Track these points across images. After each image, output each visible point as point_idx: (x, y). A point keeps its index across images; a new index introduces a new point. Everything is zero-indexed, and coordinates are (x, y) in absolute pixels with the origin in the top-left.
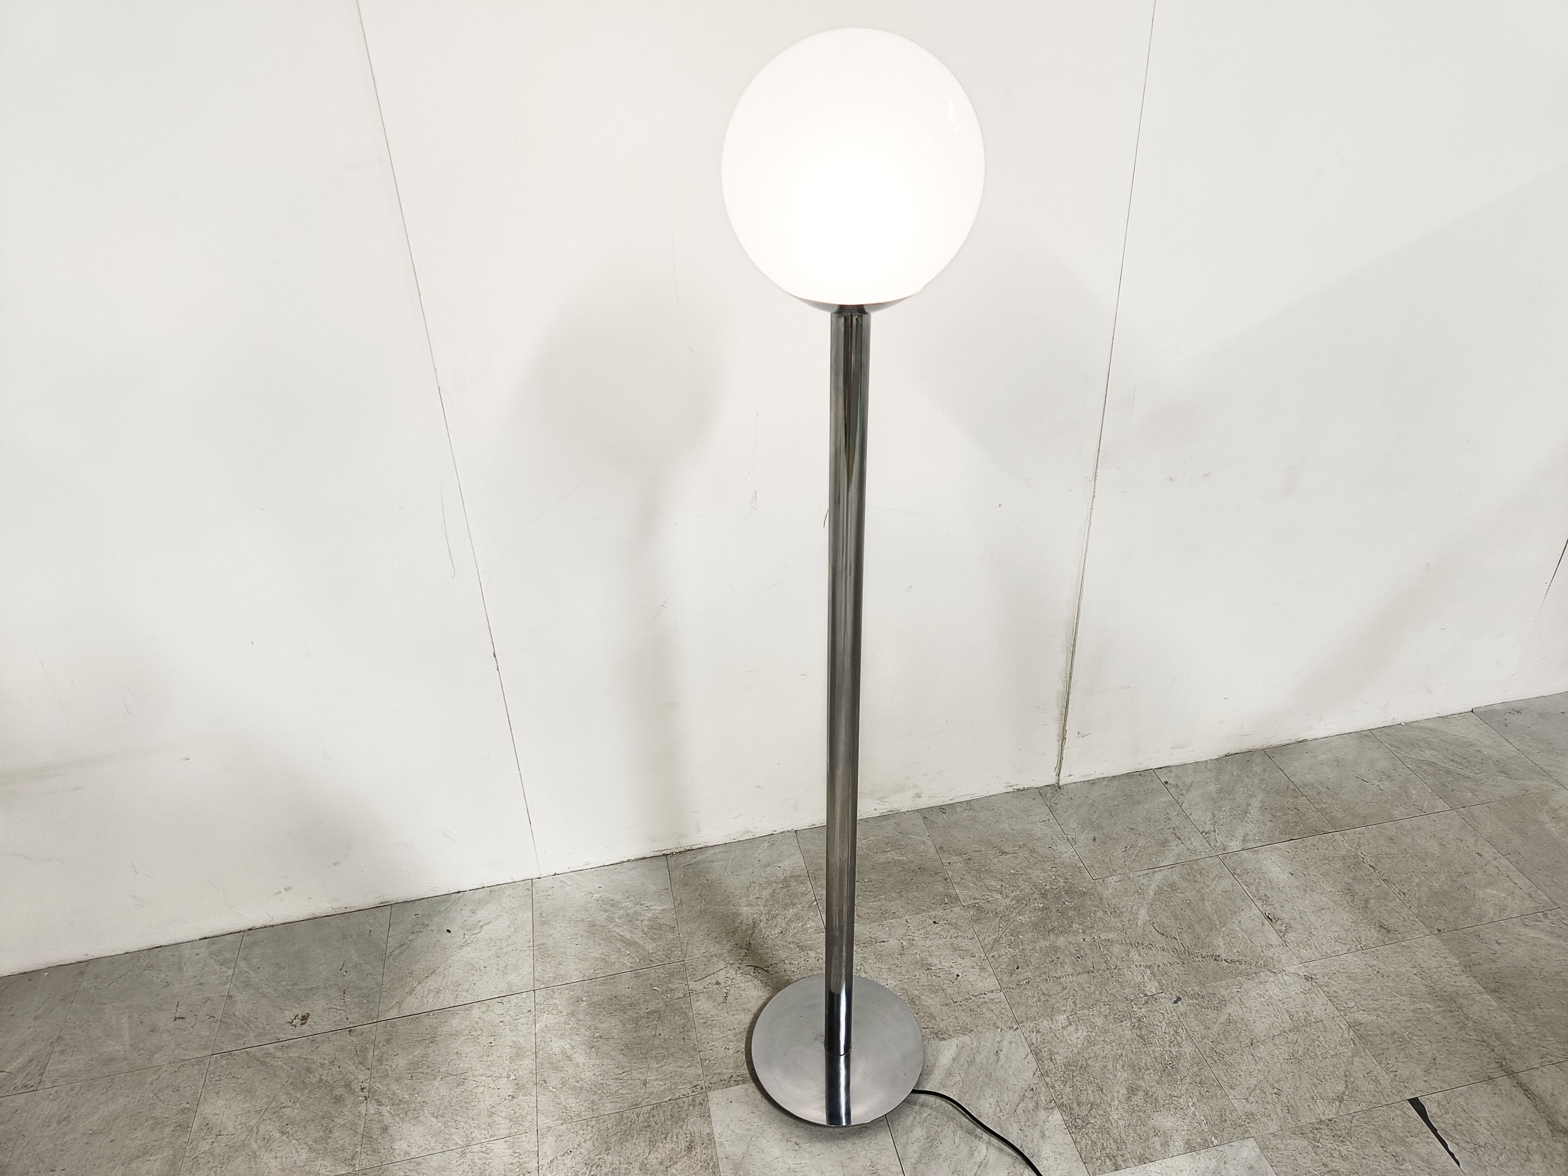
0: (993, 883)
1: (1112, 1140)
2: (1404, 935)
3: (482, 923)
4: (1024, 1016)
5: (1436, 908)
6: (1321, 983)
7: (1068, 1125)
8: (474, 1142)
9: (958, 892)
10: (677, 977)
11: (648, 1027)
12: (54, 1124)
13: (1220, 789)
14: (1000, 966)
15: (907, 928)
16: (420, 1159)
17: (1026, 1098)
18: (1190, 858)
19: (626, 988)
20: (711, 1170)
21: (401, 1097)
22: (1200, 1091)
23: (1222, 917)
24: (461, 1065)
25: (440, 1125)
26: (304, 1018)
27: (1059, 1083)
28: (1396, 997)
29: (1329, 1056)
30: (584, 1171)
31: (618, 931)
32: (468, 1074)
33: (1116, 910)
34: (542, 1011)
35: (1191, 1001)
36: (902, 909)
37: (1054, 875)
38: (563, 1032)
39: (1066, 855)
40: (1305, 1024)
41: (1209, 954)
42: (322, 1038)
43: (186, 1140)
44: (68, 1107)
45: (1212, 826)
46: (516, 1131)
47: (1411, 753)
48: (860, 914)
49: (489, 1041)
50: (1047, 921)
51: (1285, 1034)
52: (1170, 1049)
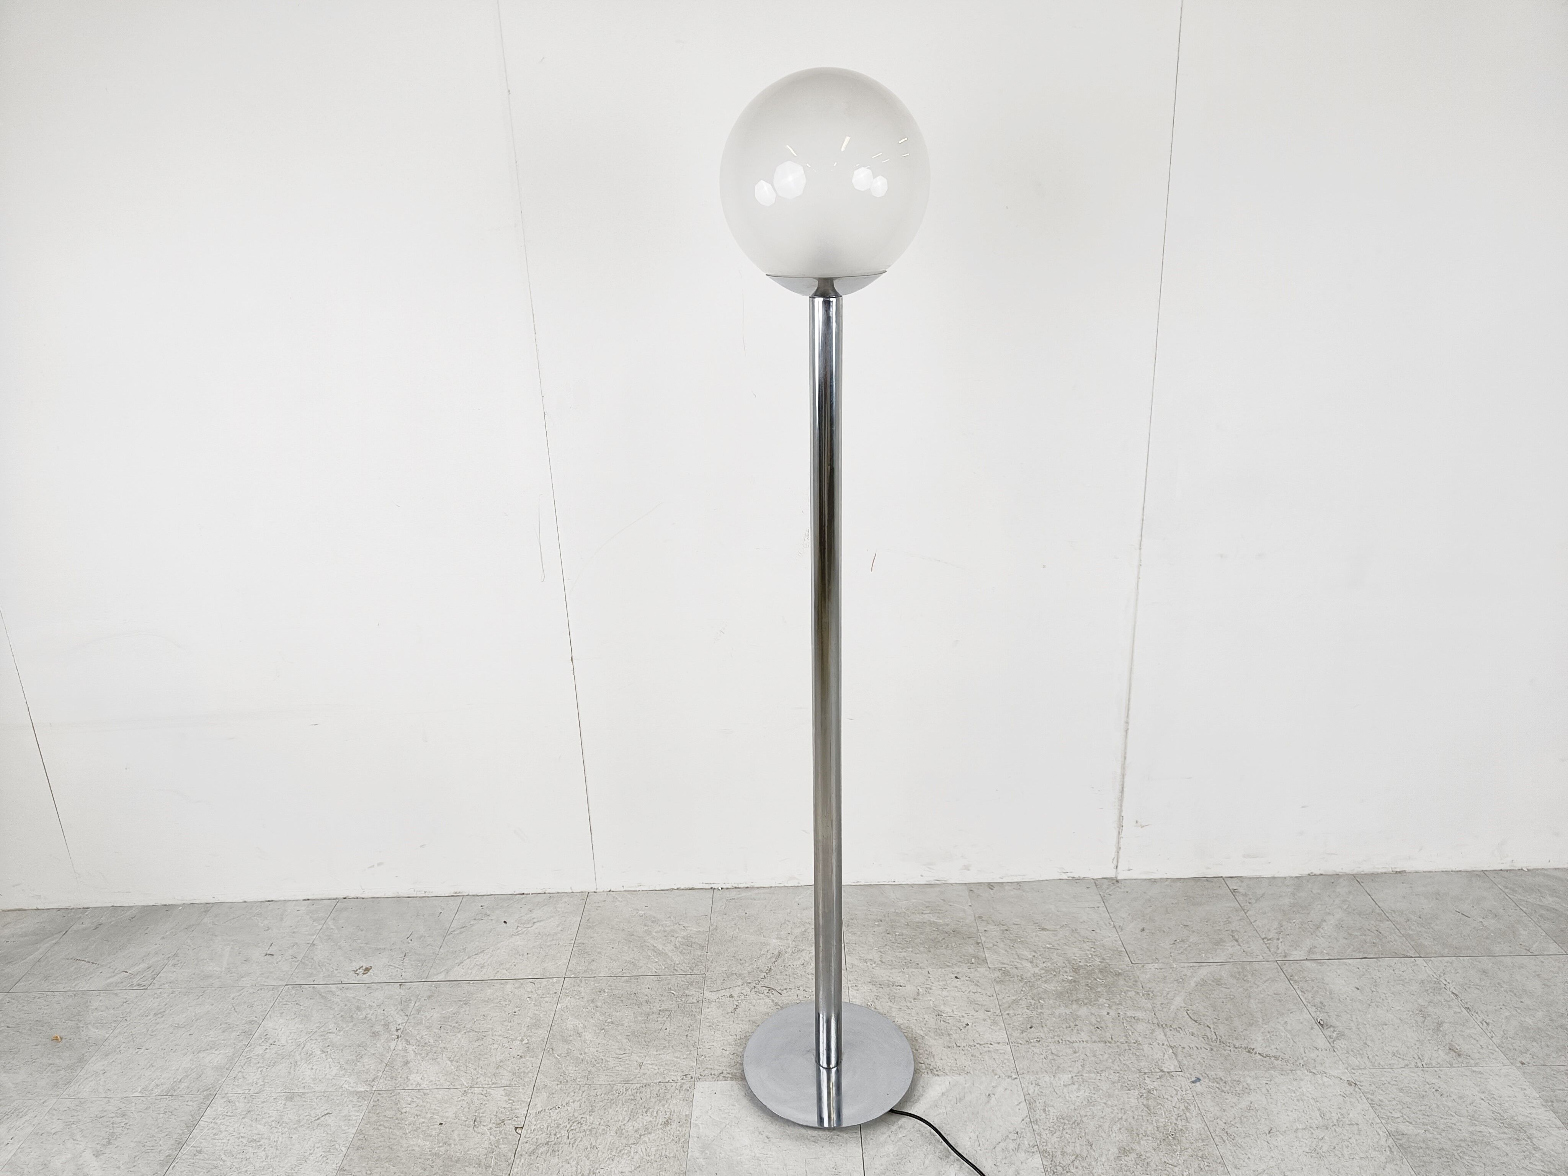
0: (1026, 953)
2: (1478, 1061)
3: (535, 920)
4: (1026, 1068)
5: (1524, 1042)
6: (1366, 1091)
8: (477, 1086)
9: (987, 955)
10: (695, 986)
11: (657, 1021)
12: (152, 1015)
13: (1294, 903)
14: (1013, 1023)
15: (927, 978)
16: (428, 1091)
17: (1008, 1139)
18: (1245, 960)
19: (646, 988)
20: (680, 1145)
21: (427, 1041)
22: (1199, 1165)
23: (1266, 1016)
24: (485, 1025)
25: (453, 1067)
26: (367, 970)
27: (1047, 1132)
28: (1453, 1116)
29: (1357, 1158)
30: (566, 1124)
31: (652, 942)
32: (488, 1033)
33: (1150, 993)
34: (567, 995)
35: (1210, 1084)
36: (927, 962)
37: (1091, 954)
38: (580, 1013)
39: (1108, 939)
40: (1336, 1124)
41: (1243, 1046)
42: (376, 987)
43: (247, 1044)
44: (165, 1005)
45: (1277, 935)
46: (516, 1083)
47: (1528, 897)
48: (884, 961)
49: (514, 1011)
50: (1073, 992)
51: (1311, 1129)
52: (1175, 1122)
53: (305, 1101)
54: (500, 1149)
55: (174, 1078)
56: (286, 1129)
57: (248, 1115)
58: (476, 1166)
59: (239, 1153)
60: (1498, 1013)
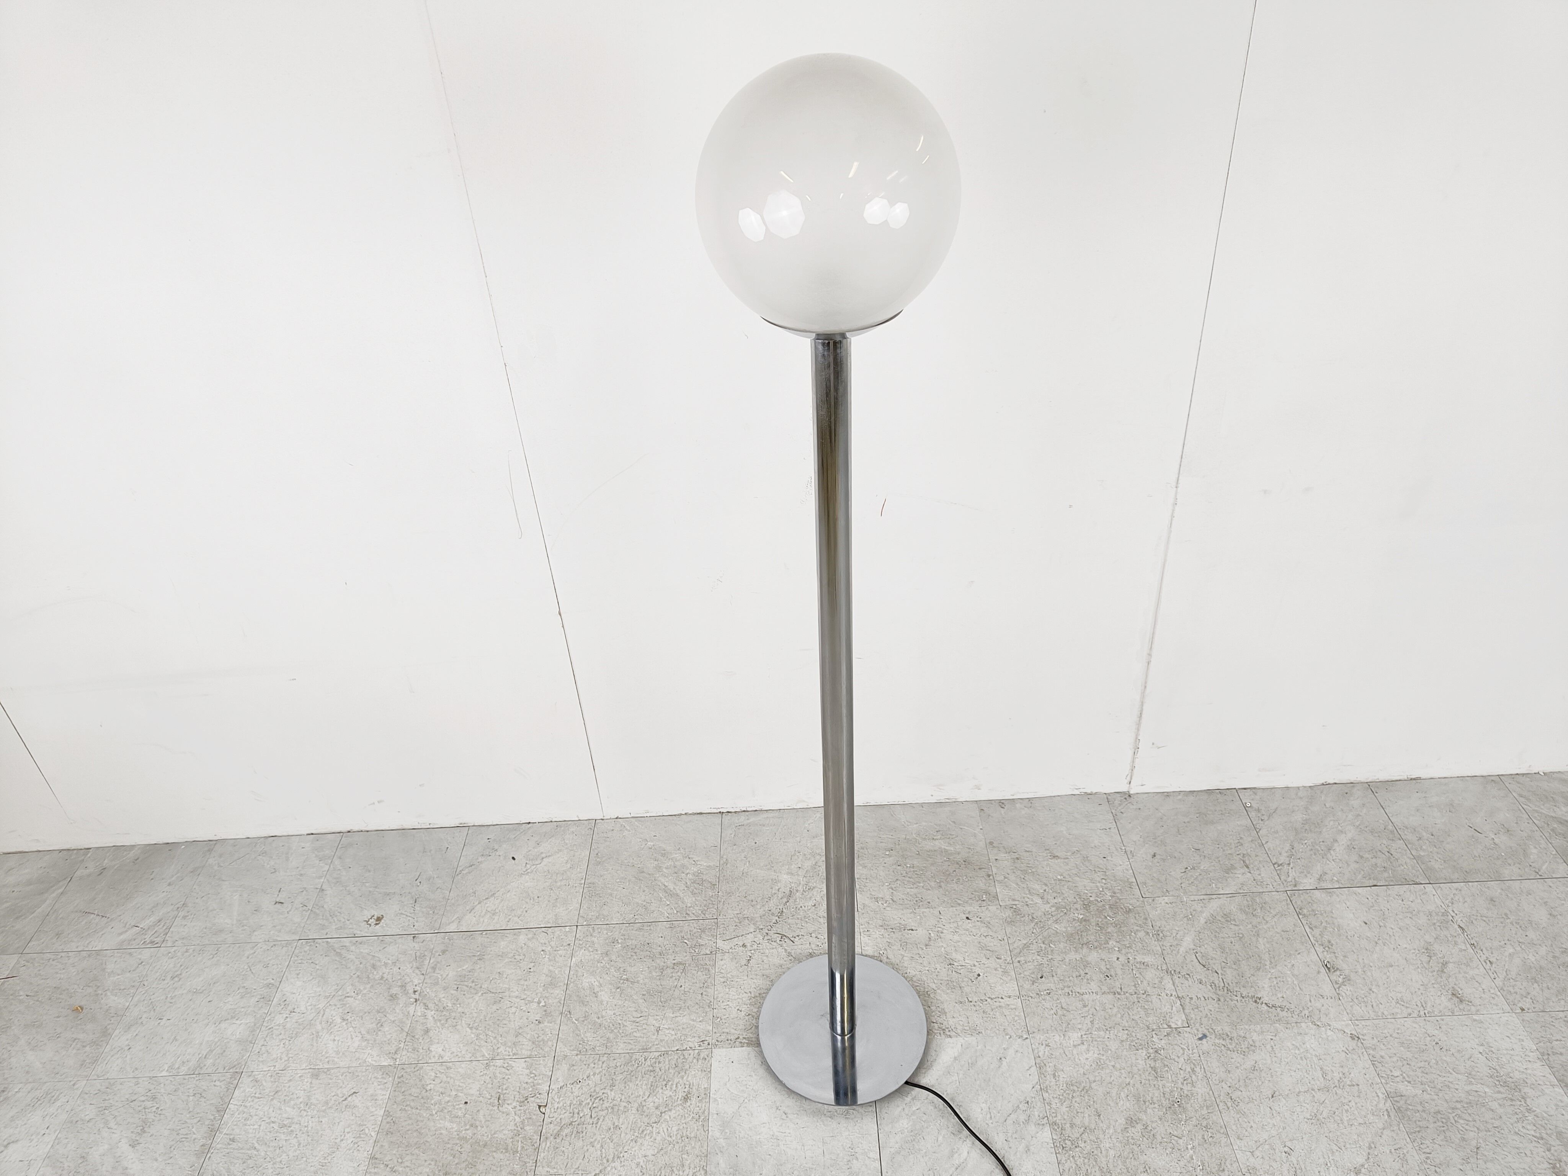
0: (1037, 887)
1: (1097, 1168)
2: (1479, 1007)
3: (544, 855)
4: (1036, 1026)
5: (1525, 984)
6: (1368, 1045)
7: (1055, 1145)
8: (498, 1057)
9: (998, 890)
10: (707, 933)
11: (672, 977)
12: (169, 978)
13: (1306, 820)
14: (1023, 972)
15: (939, 919)
16: (450, 1064)
17: (1019, 1110)
18: (1255, 890)
19: (659, 937)
20: (701, 1123)
21: (445, 1005)
22: (1203, 1135)
23: (1274, 958)
24: (501, 985)
25: (473, 1036)
26: (379, 919)
27: (1057, 1101)
28: (1451, 1073)
29: (1356, 1124)
30: (588, 1102)
31: (663, 880)
32: (505, 994)
33: (1159, 932)
34: (580, 947)
35: (1217, 1041)
36: (937, 900)
37: (1102, 886)
38: (595, 969)
39: (1119, 868)
40: (1338, 1085)
41: (1250, 995)
42: (390, 940)
43: (266, 1012)
44: (181, 966)
45: (1288, 859)
46: (536, 1053)
47: (1542, 807)
48: (895, 900)
49: (529, 967)
50: (1083, 934)
51: (1313, 1092)
52: (1181, 1086)
53: (331, 1079)
54: (525, 1130)
55: (199, 1054)
56: (315, 1112)
57: (276, 1095)
58: (504, 1151)
59: (272, 1140)
60: (1502, 949)
